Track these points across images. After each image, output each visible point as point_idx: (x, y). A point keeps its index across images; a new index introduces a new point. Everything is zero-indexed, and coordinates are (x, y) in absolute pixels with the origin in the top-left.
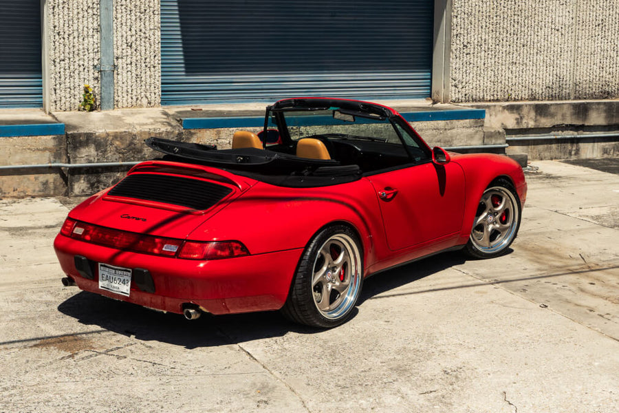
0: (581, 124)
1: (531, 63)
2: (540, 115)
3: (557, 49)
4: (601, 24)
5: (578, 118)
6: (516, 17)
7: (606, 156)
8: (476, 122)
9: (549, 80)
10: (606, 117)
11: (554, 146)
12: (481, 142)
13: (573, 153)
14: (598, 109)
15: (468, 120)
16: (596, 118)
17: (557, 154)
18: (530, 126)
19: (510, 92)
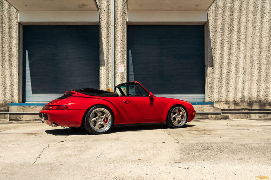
0: (250, 108)
1: (234, 91)
2: (236, 105)
3: (242, 88)
4: (257, 80)
5: (249, 107)
6: (228, 79)
7: (260, 118)
8: (211, 106)
9: (240, 96)
10: (259, 107)
11: (242, 115)
12: (213, 111)
13: (248, 117)
14: (256, 104)
15: (208, 105)
16: (256, 107)
17: (243, 117)
18: (233, 109)
19: (227, 100)
